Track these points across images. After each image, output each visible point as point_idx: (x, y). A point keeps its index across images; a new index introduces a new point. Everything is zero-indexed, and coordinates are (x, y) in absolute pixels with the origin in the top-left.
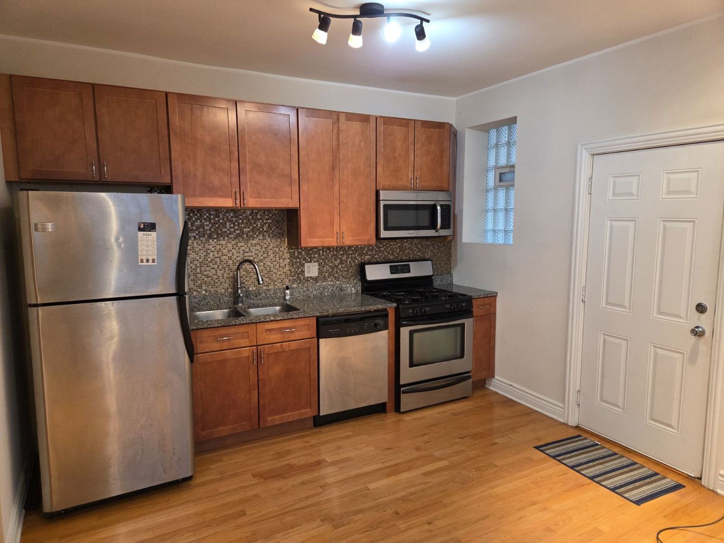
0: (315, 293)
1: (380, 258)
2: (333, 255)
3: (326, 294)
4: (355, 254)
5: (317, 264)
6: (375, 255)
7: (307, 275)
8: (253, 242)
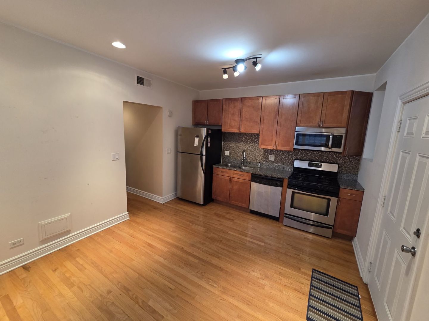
0: (271, 167)
1: (307, 158)
2: (282, 153)
3: (276, 169)
4: (293, 155)
5: (274, 156)
6: (304, 156)
7: (269, 159)
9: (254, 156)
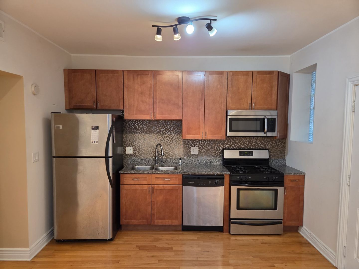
0: (196, 162)
1: (236, 147)
2: (207, 144)
3: (202, 164)
4: (220, 144)
5: (198, 148)
6: (233, 145)
7: (192, 153)
8: (166, 136)
9: (171, 150)
